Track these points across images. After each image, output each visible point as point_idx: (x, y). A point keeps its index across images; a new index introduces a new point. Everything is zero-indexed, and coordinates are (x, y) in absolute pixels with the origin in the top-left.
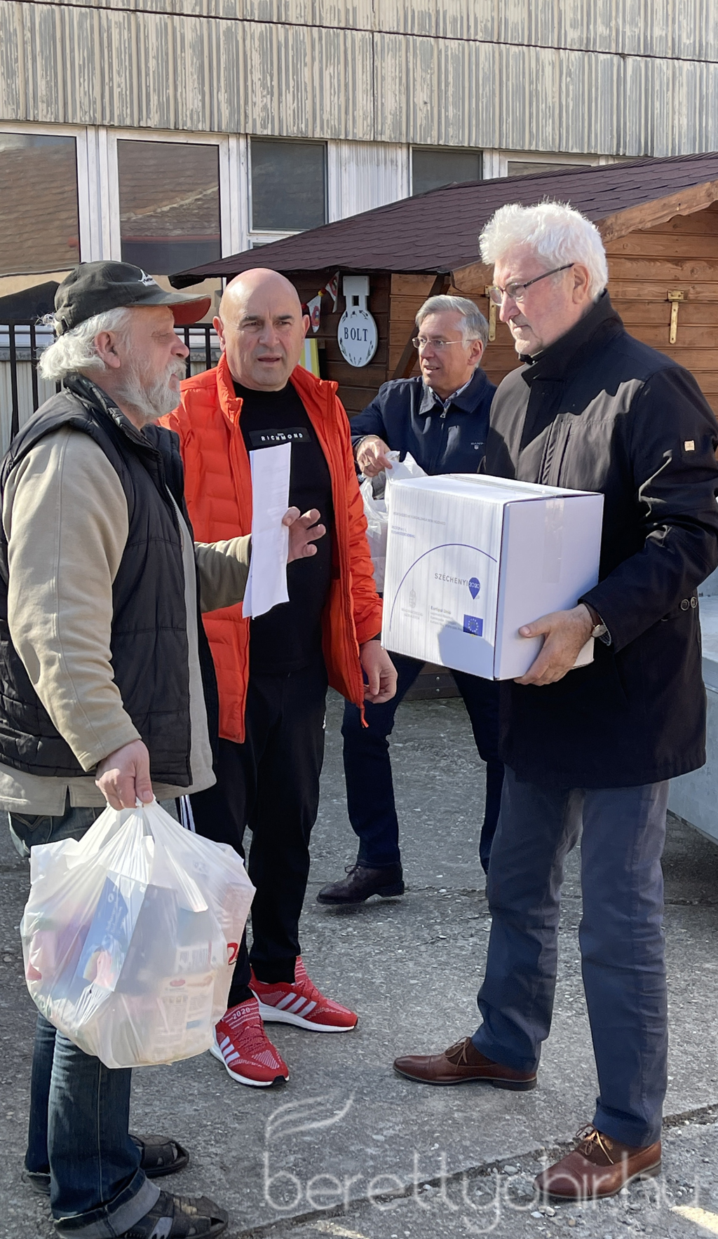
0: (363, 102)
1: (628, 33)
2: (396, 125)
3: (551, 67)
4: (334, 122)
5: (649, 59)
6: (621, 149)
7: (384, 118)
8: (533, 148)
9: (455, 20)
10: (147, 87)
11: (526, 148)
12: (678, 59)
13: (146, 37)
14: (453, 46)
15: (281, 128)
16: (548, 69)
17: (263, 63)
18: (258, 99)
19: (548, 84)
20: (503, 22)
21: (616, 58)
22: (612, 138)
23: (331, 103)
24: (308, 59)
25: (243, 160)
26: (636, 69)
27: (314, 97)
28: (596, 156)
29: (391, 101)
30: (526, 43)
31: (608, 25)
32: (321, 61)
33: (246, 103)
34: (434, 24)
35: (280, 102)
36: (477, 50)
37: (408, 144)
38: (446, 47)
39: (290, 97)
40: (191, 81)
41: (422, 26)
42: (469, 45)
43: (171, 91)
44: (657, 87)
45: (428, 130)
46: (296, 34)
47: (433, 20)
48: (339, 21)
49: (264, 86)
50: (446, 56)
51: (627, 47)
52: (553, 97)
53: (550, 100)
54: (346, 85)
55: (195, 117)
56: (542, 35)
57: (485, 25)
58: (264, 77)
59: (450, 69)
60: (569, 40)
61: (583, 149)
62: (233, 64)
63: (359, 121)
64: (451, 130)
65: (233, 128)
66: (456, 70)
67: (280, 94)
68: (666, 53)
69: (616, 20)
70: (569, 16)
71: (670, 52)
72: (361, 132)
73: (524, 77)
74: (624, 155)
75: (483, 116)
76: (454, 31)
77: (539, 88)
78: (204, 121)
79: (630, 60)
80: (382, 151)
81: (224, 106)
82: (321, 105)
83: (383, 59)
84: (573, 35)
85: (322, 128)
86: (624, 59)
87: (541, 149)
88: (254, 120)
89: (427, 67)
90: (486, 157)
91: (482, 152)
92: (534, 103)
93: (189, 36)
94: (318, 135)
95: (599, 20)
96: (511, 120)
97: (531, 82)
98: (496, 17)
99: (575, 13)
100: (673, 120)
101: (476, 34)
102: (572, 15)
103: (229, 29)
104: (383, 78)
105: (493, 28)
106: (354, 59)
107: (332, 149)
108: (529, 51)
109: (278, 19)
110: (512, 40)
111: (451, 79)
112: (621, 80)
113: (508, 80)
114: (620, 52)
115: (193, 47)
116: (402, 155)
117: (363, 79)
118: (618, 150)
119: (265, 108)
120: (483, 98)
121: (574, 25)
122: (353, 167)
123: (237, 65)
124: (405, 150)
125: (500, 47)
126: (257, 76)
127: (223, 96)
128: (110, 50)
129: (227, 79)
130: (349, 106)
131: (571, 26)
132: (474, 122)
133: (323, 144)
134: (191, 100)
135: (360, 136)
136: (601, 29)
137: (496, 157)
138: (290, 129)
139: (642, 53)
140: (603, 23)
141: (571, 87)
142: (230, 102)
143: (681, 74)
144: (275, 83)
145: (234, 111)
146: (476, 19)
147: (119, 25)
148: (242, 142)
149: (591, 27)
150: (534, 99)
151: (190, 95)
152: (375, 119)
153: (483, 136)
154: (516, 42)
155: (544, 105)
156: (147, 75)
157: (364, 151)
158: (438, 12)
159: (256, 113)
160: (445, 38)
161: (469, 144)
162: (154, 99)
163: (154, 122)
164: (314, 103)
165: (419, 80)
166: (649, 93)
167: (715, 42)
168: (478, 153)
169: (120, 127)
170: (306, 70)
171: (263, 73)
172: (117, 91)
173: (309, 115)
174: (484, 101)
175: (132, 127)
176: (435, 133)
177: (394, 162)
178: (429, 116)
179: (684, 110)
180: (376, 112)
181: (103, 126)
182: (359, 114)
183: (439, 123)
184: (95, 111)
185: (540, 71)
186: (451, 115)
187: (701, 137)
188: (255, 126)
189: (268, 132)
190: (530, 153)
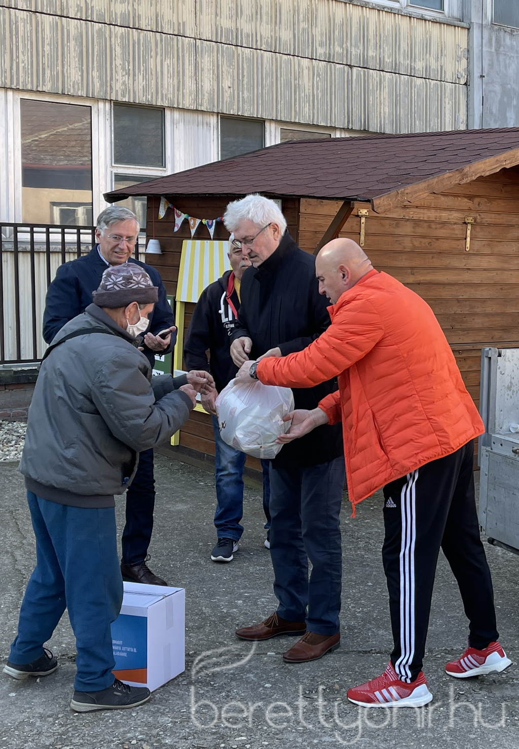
0: (189, 84)
1: (354, 53)
2: (211, 100)
3: (307, 70)
4: (170, 96)
5: (366, 70)
6: (350, 125)
7: (203, 95)
8: (297, 121)
9: (248, 36)
10: (43, 64)
11: (293, 121)
12: (383, 71)
13: (43, 30)
14: (246, 52)
15: (134, 97)
16: (306, 72)
17: (123, 53)
18: (119, 77)
19: (306, 81)
20: (277, 40)
21: (346, 67)
22: (344, 118)
23: (168, 83)
24: (153, 53)
25: (108, 117)
26: (358, 75)
27: (157, 78)
28: (334, 128)
29: (207, 85)
30: (292, 54)
31: (341, 47)
32: (162, 55)
33: (111, 79)
34: (234, 37)
35: (134, 80)
36: (262, 56)
37: (218, 113)
38: (243, 52)
39: (141, 77)
40: (74, 62)
41: (227, 38)
42: (257, 52)
43: (60, 68)
44: (371, 88)
45: (231, 104)
46: (145, 37)
47: (235, 34)
48: (174, 30)
49: (123, 69)
50: (243, 58)
51: (353, 61)
52: (309, 89)
53: (307, 91)
54: (178, 72)
55: (76, 87)
56: (302, 50)
57: (267, 40)
58: (124, 64)
59: (245, 66)
60: (318, 54)
61: (327, 123)
62: (103, 52)
63: (187, 96)
64: (245, 106)
65: (102, 95)
66: (248, 67)
67: (134, 75)
68: (376, 67)
69: (346, 43)
70: (318, 38)
71: (378, 66)
72: (188, 103)
73: (291, 75)
74: (352, 129)
75: (266, 98)
76: (247, 42)
77: (300, 83)
78: (82, 90)
79: (355, 69)
80: (200, 117)
81: (96, 81)
82: (162, 84)
83: (202, 57)
84: (321, 51)
85: (162, 99)
86: (351, 68)
87: (302, 122)
88: (117, 91)
89: (230, 64)
90: (267, 125)
91: (264, 121)
92: (298, 93)
93: (73, 32)
94: (159, 104)
95: (336, 44)
96: (283, 102)
97: (295, 79)
98: (273, 36)
99: (322, 37)
100: (380, 109)
101: (261, 46)
102: (320, 39)
103: (100, 30)
104: (202, 70)
105: (271, 43)
106: (183, 56)
107: (168, 113)
108: (294, 59)
109: (133, 26)
110: (283, 51)
111: (245, 73)
112: (349, 82)
113: (281, 76)
114: (349, 64)
115: (76, 39)
116: (213, 120)
117: (189, 69)
118: (348, 125)
119: (124, 83)
120: (266, 87)
121: (321, 45)
122: (181, 125)
123: (106, 54)
124: (215, 117)
125: (276, 55)
126: (119, 62)
127: (95, 74)
128: (17, 37)
129: (99, 62)
130: (180, 85)
131: (319, 46)
132: (260, 102)
133: (162, 110)
134: (74, 75)
135: (187, 106)
136: (338, 49)
137: (273, 125)
138: (141, 99)
139: (362, 65)
140: (339, 45)
141: (320, 84)
142: (100, 78)
143: (385, 80)
144: (131, 68)
145: (103, 84)
146: (261, 36)
147: (24, 21)
148: (108, 105)
149: (332, 47)
150: (298, 90)
151: (73, 71)
152: (197, 95)
153: (266, 111)
154: (286, 53)
155: (303, 94)
156: (43, 56)
157: (188, 116)
158: (237, 29)
159: (118, 86)
160: (242, 47)
161: (257, 116)
162: (48, 72)
163: (47, 88)
164: (157, 83)
165: (225, 72)
166: (366, 91)
167: (404, 62)
168: (261, 122)
169: (23, 90)
170: (152, 61)
171: (123, 60)
172: (21, 65)
173: (154, 90)
174: (266, 89)
175: (31, 91)
176: (235, 107)
177: (208, 124)
178: (232, 96)
179: (387, 103)
180: (198, 91)
181: (11, 88)
182: (187, 91)
183: (238, 101)
184: (5, 78)
185: (301, 72)
186: (246, 96)
187: (396, 120)
188: (117, 95)
189: (126, 99)
190: (295, 123)
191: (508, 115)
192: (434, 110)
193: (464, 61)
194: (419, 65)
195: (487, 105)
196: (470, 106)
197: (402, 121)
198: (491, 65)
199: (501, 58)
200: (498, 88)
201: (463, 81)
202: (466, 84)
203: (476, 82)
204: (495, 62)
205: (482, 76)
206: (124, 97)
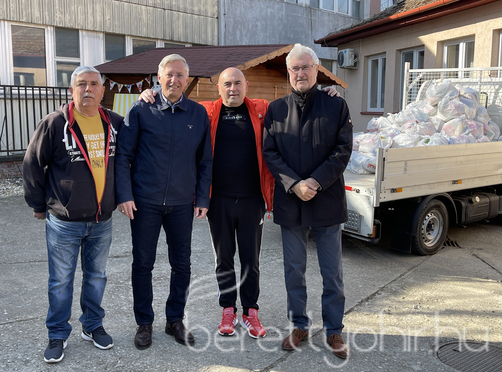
0: (90, 18)
2: (100, 26)
5: (171, 11)
7: (97, 23)
8: (140, 35)
10: (22, 8)
12: (179, 12)
15: (65, 25)
16: (144, 12)
17: (59, 3)
18: (58, 15)
19: (144, 17)
21: (162, 10)
22: (162, 34)
23: (81, 18)
24: (73, 3)
25: (52, 34)
26: (168, 13)
27: (75, 15)
29: (99, 18)
30: (137, 4)
32: (77, 4)
33: (54, 16)
35: (65, 16)
36: (123, 4)
37: (103, 32)
38: (115, 3)
39: (68, 15)
40: (36, 8)
42: (121, 2)
43: (30, 10)
44: (174, 19)
45: (110, 27)
49: (59, 11)
50: (115, 5)
51: (165, 7)
52: (146, 20)
54: (85, 13)
55: (38, 19)
56: (142, 2)
58: (60, 8)
59: (116, 10)
60: (149, 4)
63: (89, 24)
64: (116, 28)
65: (50, 24)
66: (117, 10)
67: (65, 14)
71: (177, 9)
72: (90, 27)
73: (137, 14)
75: (126, 24)
77: (142, 18)
78: (41, 21)
79: (166, 11)
80: (95, 34)
81: (47, 16)
82: (78, 18)
83: (96, 5)
84: (151, 2)
85: (78, 26)
87: (143, 36)
88: (57, 22)
89: (109, 9)
90: (126, 37)
92: (140, 22)
94: (76, 28)
96: (134, 26)
97: (139, 16)
100: (178, 29)
104: (96, 11)
106: (87, 4)
107: (80, 32)
108: (138, 6)
110: (133, 2)
111: (116, 13)
112: (164, 17)
113: (133, 14)
114: (163, 8)
116: (101, 35)
117: (90, 11)
118: (164, 38)
119: (60, 18)
122: (87, 38)
123: (51, 4)
124: (102, 34)
125: (130, 4)
126: (57, 7)
127: (47, 13)
129: (48, 8)
130: (86, 19)
132: (123, 27)
133: (78, 30)
134: (37, 14)
135: (89, 29)
136: (158, 2)
137: (129, 38)
138: (68, 25)
139: (170, 9)
141: (150, 18)
142: (49, 15)
144: (63, 10)
145: (50, 18)
148: (52, 28)
150: (140, 20)
151: (36, 12)
152: (94, 23)
153: (126, 31)
155: (143, 22)
156: (22, 4)
157: (90, 33)
159: (57, 19)
161: (122, 33)
162: (24, 13)
163: (24, 20)
164: (75, 17)
165: (107, 12)
166: (172, 21)
167: (189, 7)
168: (124, 36)
169: (13, 21)
170: (73, 7)
171: (59, 7)
172: (12, 9)
173: (74, 21)
174: (126, 20)
175: (16, 21)
176: (112, 29)
177: (99, 37)
178: (110, 24)
179: (181, 27)
180: (94, 21)
181: (6, 20)
182: (89, 21)
183: (113, 26)
184: (4, 15)
185: (142, 12)
186: (116, 24)
187: (186, 36)
188: (57, 23)
189: (61, 25)
190: (139, 37)
191: (237, 33)
192: (203, 30)
193: (216, 7)
194: (196, 9)
195: (227, 28)
196: (219, 28)
197: (189, 36)
198: (229, 9)
199: (233, 5)
200: (232, 20)
201: (216, 17)
202: (217, 18)
203: (222, 17)
204: (230, 8)
205: (225, 14)
206: (60, 24)
